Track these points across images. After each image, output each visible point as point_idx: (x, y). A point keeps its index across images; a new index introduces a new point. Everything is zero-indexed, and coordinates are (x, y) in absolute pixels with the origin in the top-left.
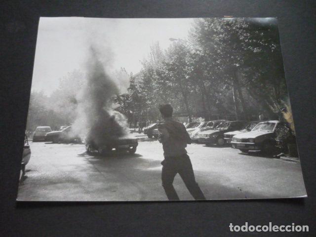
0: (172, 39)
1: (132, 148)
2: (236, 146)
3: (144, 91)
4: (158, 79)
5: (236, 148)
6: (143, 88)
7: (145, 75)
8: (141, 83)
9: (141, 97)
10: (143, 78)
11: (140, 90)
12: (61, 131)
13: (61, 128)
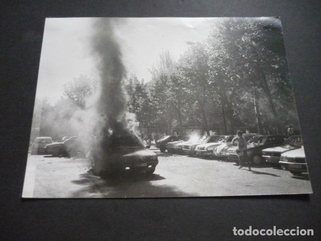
0: (189, 43)
1: (150, 166)
2: (287, 167)
3: (156, 100)
4: (173, 86)
5: (287, 169)
6: (154, 97)
7: (157, 83)
8: (152, 91)
9: (151, 106)
10: (155, 85)
11: (151, 98)
12: (63, 143)
13: (63, 139)
